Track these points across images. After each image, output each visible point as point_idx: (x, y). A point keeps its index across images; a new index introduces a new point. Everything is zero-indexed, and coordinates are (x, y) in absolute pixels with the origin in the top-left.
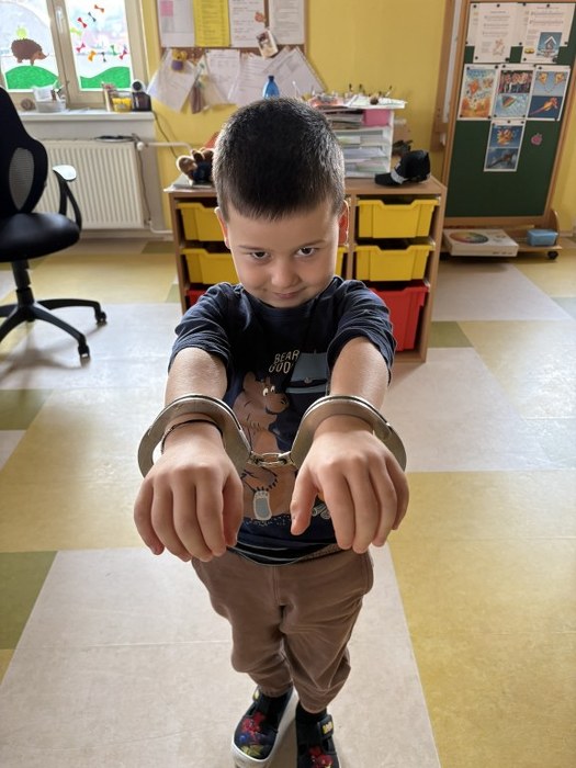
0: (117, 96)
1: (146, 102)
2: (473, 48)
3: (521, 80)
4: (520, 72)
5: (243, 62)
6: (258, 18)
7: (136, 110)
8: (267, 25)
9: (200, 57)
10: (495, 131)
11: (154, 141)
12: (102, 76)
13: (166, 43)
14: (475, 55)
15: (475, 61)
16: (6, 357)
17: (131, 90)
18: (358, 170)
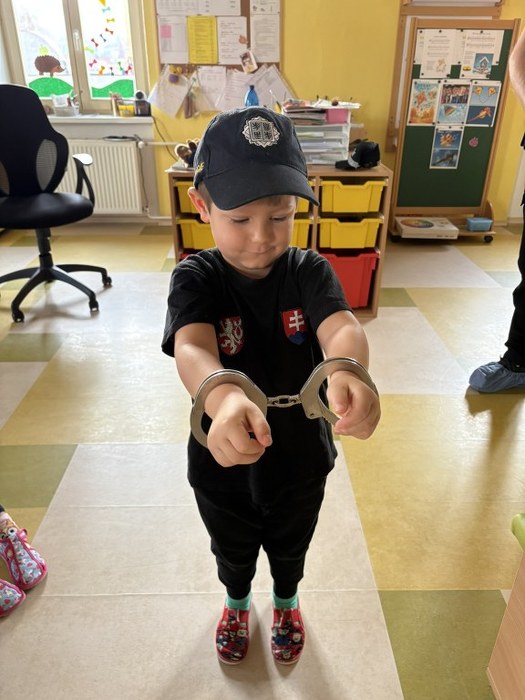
0: (122, 104)
1: (147, 109)
2: (419, 66)
3: (460, 94)
4: (459, 86)
5: (228, 77)
6: (242, 40)
7: (138, 115)
8: (249, 46)
9: (192, 72)
10: (439, 135)
11: (153, 141)
12: (110, 87)
13: (164, 60)
14: (422, 72)
15: (421, 76)
16: (29, 310)
17: (134, 99)
18: (321, 158)
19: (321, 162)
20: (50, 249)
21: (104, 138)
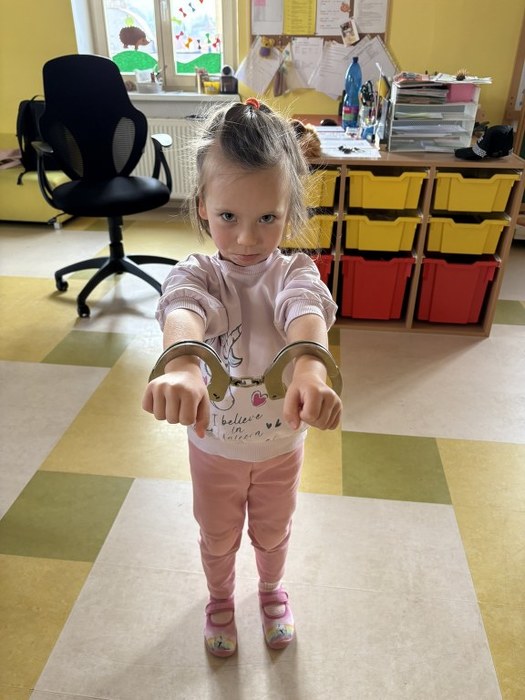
0: (207, 80)
1: (234, 86)
5: (325, 49)
6: (344, 8)
7: (223, 93)
8: (351, 15)
9: (286, 44)
12: (196, 61)
13: (257, 31)
16: (96, 304)
17: (221, 74)
18: (437, 145)
19: (436, 149)
20: (121, 238)
21: (186, 118)
